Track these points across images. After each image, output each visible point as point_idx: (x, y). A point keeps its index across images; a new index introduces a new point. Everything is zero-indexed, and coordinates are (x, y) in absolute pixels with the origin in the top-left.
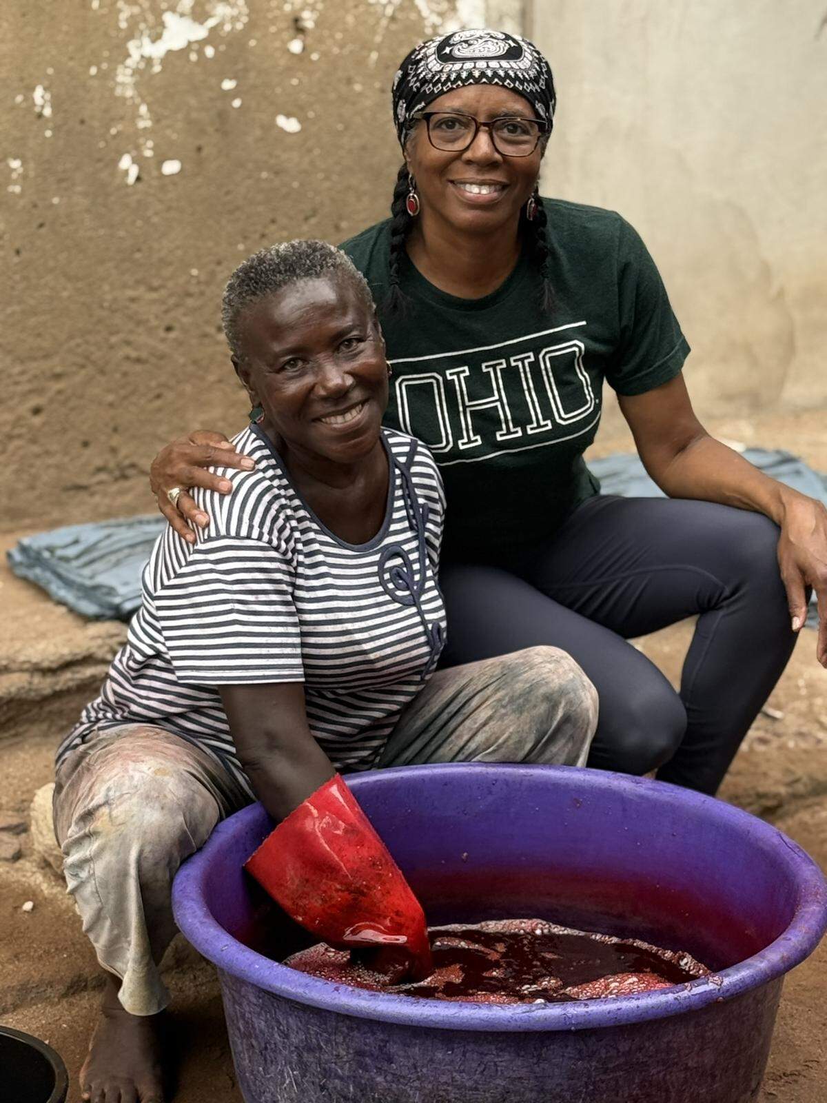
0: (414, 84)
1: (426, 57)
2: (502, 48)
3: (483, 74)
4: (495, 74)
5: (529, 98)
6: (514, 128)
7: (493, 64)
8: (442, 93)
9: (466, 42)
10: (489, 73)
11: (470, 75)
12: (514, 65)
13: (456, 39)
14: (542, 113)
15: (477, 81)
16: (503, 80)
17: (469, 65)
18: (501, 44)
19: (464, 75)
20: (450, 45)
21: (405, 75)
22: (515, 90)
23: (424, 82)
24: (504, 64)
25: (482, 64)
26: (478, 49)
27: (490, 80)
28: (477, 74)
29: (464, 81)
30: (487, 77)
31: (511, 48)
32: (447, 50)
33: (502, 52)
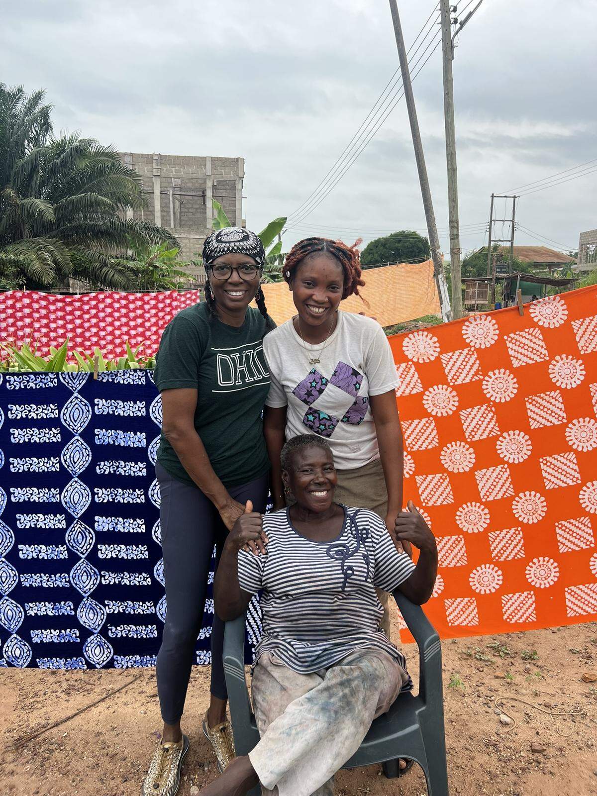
0: (208, 252)
1: (212, 240)
2: (241, 236)
3: (233, 249)
4: (238, 248)
5: (253, 256)
6: (247, 268)
7: (237, 244)
8: (218, 257)
9: (226, 234)
10: (236, 248)
11: (228, 249)
12: (245, 243)
13: (223, 233)
14: (259, 261)
15: (231, 252)
16: (241, 250)
17: (228, 245)
18: (240, 235)
19: (226, 249)
20: (221, 236)
21: (205, 248)
22: (246, 254)
23: (211, 251)
24: (242, 243)
25: (232, 244)
26: (231, 238)
27: (236, 251)
28: (231, 249)
29: (226, 252)
30: (235, 250)
31: (244, 236)
32: (220, 238)
33: (241, 238)
